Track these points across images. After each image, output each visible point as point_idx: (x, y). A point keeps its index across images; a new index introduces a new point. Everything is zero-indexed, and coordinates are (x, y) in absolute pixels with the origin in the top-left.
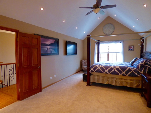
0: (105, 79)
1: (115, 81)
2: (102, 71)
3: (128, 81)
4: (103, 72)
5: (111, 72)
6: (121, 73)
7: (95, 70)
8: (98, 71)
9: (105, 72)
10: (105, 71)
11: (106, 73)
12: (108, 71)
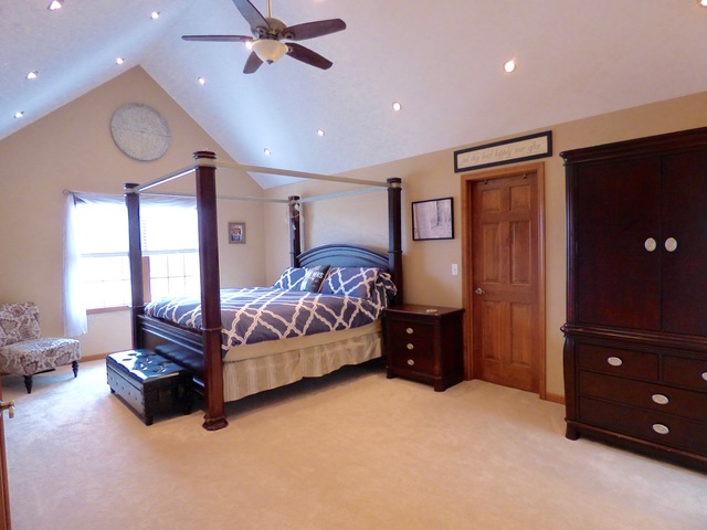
0: (288, 363)
1: (319, 360)
2: (275, 330)
3: (352, 345)
4: (280, 334)
5: (306, 326)
6: (333, 321)
7: (248, 334)
8: (261, 336)
9: (288, 332)
10: (286, 328)
11: (293, 335)
12: (297, 326)
